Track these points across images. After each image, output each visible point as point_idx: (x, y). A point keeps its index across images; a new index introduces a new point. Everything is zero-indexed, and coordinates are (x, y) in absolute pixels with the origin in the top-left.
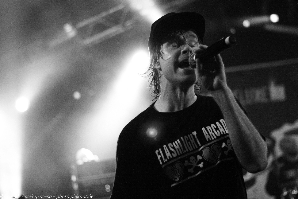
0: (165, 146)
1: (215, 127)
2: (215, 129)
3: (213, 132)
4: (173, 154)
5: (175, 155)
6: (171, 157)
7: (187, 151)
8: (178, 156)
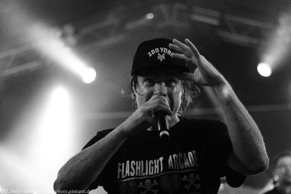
0: (128, 162)
1: (182, 158)
2: (181, 159)
3: (178, 161)
4: (131, 172)
5: (132, 174)
6: (129, 175)
7: (147, 174)
8: (135, 176)
